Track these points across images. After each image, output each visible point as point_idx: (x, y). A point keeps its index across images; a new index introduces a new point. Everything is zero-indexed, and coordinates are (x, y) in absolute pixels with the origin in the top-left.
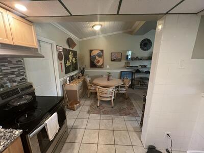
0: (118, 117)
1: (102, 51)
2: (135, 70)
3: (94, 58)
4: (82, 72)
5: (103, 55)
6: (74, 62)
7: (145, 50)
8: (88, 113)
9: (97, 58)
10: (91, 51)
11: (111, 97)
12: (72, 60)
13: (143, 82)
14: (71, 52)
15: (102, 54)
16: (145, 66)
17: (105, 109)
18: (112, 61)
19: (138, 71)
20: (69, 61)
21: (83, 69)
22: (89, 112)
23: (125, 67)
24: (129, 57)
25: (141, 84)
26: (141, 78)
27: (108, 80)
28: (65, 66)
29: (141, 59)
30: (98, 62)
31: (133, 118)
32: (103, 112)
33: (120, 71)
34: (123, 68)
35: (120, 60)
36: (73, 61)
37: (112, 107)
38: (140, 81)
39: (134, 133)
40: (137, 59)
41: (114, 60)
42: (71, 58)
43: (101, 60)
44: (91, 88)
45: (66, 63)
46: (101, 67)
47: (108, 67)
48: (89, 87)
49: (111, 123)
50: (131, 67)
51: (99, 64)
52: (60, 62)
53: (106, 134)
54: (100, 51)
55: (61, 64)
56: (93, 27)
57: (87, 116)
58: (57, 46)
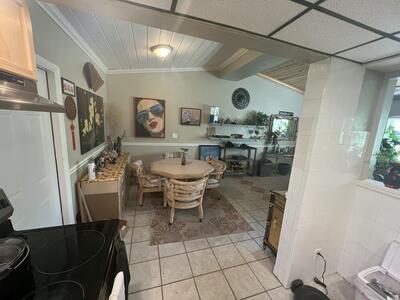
0: (219, 240)
1: (163, 103)
2: (224, 142)
3: (145, 115)
4: (117, 146)
5: (164, 111)
6: (98, 123)
7: (240, 108)
8: (152, 244)
9: (151, 116)
10: (137, 100)
11: (198, 200)
12: (94, 119)
13: (237, 164)
14: (92, 99)
15: (161, 108)
16: (240, 136)
17: (187, 228)
18: (182, 124)
19: (230, 145)
20: (89, 121)
21: (119, 139)
22: (154, 241)
23: (207, 137)
24: (216, 119)
25: (234, 169)
26: (234, 157)
27: (183, 164)
28: (81, 133)
29: (234, 123)
30: (154, 125)
31: (245, 236)
32: (185, 234)
33: (197, 145)
34: (202, 138)
35: (198, 124)
36: (97, 120)
37: (201, 221)
38: (232, 163)
39: (259, 265)
40: (228, 122)
41: (187, 123)
42: (92, 115)
43: (159, 121)
44: (148, 185)
45: (81, 126)
46: (161, 135)
47: (175, 136)
48: (142, 183)
49: (212, 256)
50: (217, 137)
51: (156, 130)
52: (70, 123)
53: (211, 282)
54: (157, 103)
55: (72, 127)
56: (152, 49)
57: (152, 251)
58: (62, 79)
